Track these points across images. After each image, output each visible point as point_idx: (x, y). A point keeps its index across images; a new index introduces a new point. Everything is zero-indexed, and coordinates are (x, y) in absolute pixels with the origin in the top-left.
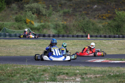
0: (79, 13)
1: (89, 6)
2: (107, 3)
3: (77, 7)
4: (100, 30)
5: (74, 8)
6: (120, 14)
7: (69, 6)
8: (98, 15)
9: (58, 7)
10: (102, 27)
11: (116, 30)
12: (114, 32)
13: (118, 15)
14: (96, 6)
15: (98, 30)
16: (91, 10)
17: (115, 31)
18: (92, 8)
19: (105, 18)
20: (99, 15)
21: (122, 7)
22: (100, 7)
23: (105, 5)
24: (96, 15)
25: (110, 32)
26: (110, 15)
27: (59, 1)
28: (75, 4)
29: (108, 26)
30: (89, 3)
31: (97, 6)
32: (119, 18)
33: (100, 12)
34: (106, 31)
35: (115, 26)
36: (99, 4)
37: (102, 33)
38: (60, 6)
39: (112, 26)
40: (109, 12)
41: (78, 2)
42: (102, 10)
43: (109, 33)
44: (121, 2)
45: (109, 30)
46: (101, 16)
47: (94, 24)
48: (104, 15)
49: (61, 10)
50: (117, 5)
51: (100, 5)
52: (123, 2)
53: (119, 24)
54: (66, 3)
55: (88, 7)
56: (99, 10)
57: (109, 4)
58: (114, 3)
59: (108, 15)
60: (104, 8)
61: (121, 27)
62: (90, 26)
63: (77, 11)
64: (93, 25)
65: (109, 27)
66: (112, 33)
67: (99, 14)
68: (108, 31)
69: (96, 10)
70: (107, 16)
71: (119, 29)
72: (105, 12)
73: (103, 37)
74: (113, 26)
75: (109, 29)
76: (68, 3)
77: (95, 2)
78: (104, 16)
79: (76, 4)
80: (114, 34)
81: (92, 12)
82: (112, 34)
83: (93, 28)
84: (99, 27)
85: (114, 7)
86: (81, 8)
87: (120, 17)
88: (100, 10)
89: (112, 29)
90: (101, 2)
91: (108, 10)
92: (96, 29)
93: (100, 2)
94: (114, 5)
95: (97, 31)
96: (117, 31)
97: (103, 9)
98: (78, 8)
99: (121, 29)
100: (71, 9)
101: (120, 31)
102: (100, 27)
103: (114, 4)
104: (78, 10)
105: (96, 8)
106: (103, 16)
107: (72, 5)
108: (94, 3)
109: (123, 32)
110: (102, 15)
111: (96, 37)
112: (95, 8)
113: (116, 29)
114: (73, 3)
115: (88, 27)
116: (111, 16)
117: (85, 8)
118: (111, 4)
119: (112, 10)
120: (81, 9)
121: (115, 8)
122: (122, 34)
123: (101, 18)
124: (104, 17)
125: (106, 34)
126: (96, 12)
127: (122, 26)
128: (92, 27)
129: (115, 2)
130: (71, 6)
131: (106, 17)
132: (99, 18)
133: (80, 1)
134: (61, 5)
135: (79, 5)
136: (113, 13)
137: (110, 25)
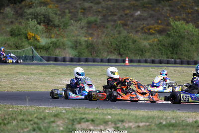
0: (113, 23)
1: (128, 12)
2: (157, 9)
3: (109, 14)
4: (145, 52)
5: (105, 16)
6: (177, 26)
7: (96, 12)
8: (142, 26)
9: (79, 14)
10: (149, 46)
11: (170, 51)
12: (167, 55)
13: (175, 27)
15: (142, 51)
16: (132, 19)
17: (169, 53)
18: (132, 16)
19: (154, 32)
20: (144, 27)
21: (180, 15)
22: (145, 14)
23: (154, 11)
24: (139, 27)
25: (162, 54)
26: (161, 27)
27: (80, 4)
28: (105, 10)
29: (158, 44)
30: (128, 8)
31: (141, 13)
32: (175, 32)
33: (146, 23)
34: (154, 53)
35: (169, 46)
36: (144, 9)
37: (147, 55)
38: (81, 12)
39: (164, 45)
40: (160, 22)
42: (149, 19)
43: (160, 55)
44: (179, 7)
46: (146, 29)
47: (136, 41)
48: (151, 27)
49: (83, 18)
50: (172, 11)
51: (145, 11)
52: (182, 7)
53: (176, 42)
54: (91, 7)
55: (126, 15)
56: (144, 19)
57: (161, 9)
58: (168, 8)
59: (158, 27)
60: (152, 16)
61: (178, 47)
62: (129, 44)
63: (108, 21)
64: (134, 43)
65: (160, 47)
66: (163, 56)
67: (144, 25)
68: (158, 52)
69: (139, 19)
70: (156, 29)
71: (175, 49)
72: (153, 22)
73: (150, 63)
74: (166, 45)
75: (159, 49)
76: (95, 8)
77: (137, 6)
78: (152, 29)
79: (107, 9)
80: (168, 58)
81: (132, 22)
82: (164, 58)
83: (134, 48)
84: (143, 45)
85: (168, 15)
86: (116, 15)
87: (177, 31)
89: (164, 50)
90: (147, 6)
91: (158, 19)
92: (139, 50)
93: (145, 6)
94: (168, 12)
95: (140, 53)
96: (172, 53)
97: (150, 17)
98: (111, 15)
99: (178, 49)
100: (99, 17)
101: (176, 53)
102: (145, 46)
103: (167, 10)
104: (110, 18)
105: (140, 16)
106: (150, 29)
107: (100, 10)
108: (136, 8)
109: (182, 54)
110: (148, 27)
111: (139, 61)
112: (137, 16)
113: (171, 49)
114: (102, 7)
115: (126, 46)
116: (163, 29)
117: (122, 16)
118: (163, 10)
119: (165, 19)
120: (115, 18)
121: (170, 17)
122: (179, 58)
123: (147, 31)
124: (151, 31)
125: (155, 57)
126: (139, 23)
127: (180, 44)
128: (132, 46)
129: (170, 6)
130: (99, 12)
131: (155, 31)
132: (143, 31)
133: (114, 5)
134: (84, 10)
135: (113, 11)
136: (165, 24)
137: (161, 43)
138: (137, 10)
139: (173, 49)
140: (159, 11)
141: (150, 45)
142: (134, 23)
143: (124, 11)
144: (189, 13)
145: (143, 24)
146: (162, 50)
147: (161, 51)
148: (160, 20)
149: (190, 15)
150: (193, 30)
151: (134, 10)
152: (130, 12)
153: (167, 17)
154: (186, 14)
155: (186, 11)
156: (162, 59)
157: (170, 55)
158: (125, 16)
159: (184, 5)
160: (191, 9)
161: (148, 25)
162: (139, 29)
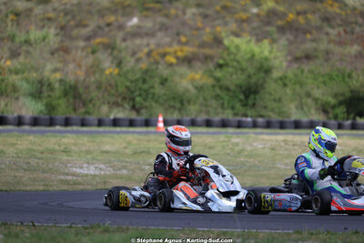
0: (82, 44)
1: (112, 19)
2: (173, 11)
3: (72, 23)
4: (189, 101)
5: (62, 28)
7: (42, 20)
8: (146, 50)
9: (10, 24)
10: (193, 91)
11: (241, 100)
12: (233, 108)
14: (135, 21)
15: (180, 101)
16: (120, 35)
17: (238, 105)
18: (121, 27)
19: (174, 60)
20: (151, 51)
21: (226, 24)
22: (149, 24)
23: (167, 16)
24: (140, 50)
25: (222, 106)
26: (188, 50)
27: (5, 4)
28: (62, 14)
29: (213, 86)
30: (114, 12)
31: (140, 20)
32: (235, 60)
33: (153, 42)
34: (206, 106)
35: (238, 89)
36: (145, 13)
37: (193, 111)
38: (12, 20)
39: (228, 89)
40: (183, 39)
41: (72, 5)
42: (160, 34)
43: (220, 110)
44: (218, 8)
45: (217, 100)
46: (158, 55)
47: (166, 80)
49: (18, 33)
50: (205, 16)
51: (146, 17)
52: (225, 8)
53: (253, 80)
54: (31, 10)
55: (109, 25)
56: (147, 35)
57: (180, 13)
58: (194, 10)
59: (182, 51)
60: (164, 28)
61: (256, 92)
62: (152, 87)
63: (72, 38)
64: (162, 84)
65: (218, 91)
66: (227, 112)
67: (152, 47)
68: (214, 103)
69: (137, 33)
70: (179, 54)
71: (252, 97)
72: (167, 40)
74: (232, 88)
75: (217, 97)
76: (38, 10)
77: (129, 6)
78: (169, 54)
79: (66, 14)
80: (236, 115)
81: (124, 40)
82: (228, 115)
83: (165, 94)
84: (182, 89)
85: (200, 25)
86: (85, 26)
87: (238, 57)
88: (151, 34)
89: (226, 98)
90: (152, 5)
91: (178, 34)
92: (174, 99)
93: (147, 6)
94: (199, 19)
95: (178, 105)
96: (245, 105)
97: (160, 30)
98: (77, 26)
99: (257, 97)
100: (52, 31)
101: (254, 104)
102: (187, 90)
103: (194, 14)
104: (75, 32)
105: (138, 27)
106: (164, 55)
107: (52, 15)
108: (127, 11)
109: (266, 107)
110: (161, 50)
112: (132, 27)
113: (242, 97)
114: (54, 10)
115: (146, 91)
116: (193, 53)
117: (99, 27)
118: (184, 13)
119: (195, 32)
120: (85, 31)
121: (203, 29)
122: (262, 116)
124: (168, 58)
125: (208, 113)
126: (138, 41)
127: (262, 86)
128: (158, 90)
129: (198, 5)
130: (49, 19)
131: (177, 58)
132: (151, 60)
133: (79, 4)
134: (17, 14)
135: (78, 18)
136: (197, 43)
137: (221, 83)
138: (130, 16)
139: (247, 97)
140: (177, 16)
141: (196, 88)
142: (129, 43)
143: (102, 16)
144: (243, 21)
145: (148, 45)
146: (222, 98)
147: (221, 102)
148: (185, 36)
149: (245, 25)
150: (273, 55)
151: (123, 15)
152: (116, 20)
153: (198, 29)
154: (236, 21)
155: (237, 16)
156: (224, 117)
157: (241, 108)
158: (106, 29)
159: (229, 4)
160: (245, 10)
161: (158, 45)
162: (141, 55)
